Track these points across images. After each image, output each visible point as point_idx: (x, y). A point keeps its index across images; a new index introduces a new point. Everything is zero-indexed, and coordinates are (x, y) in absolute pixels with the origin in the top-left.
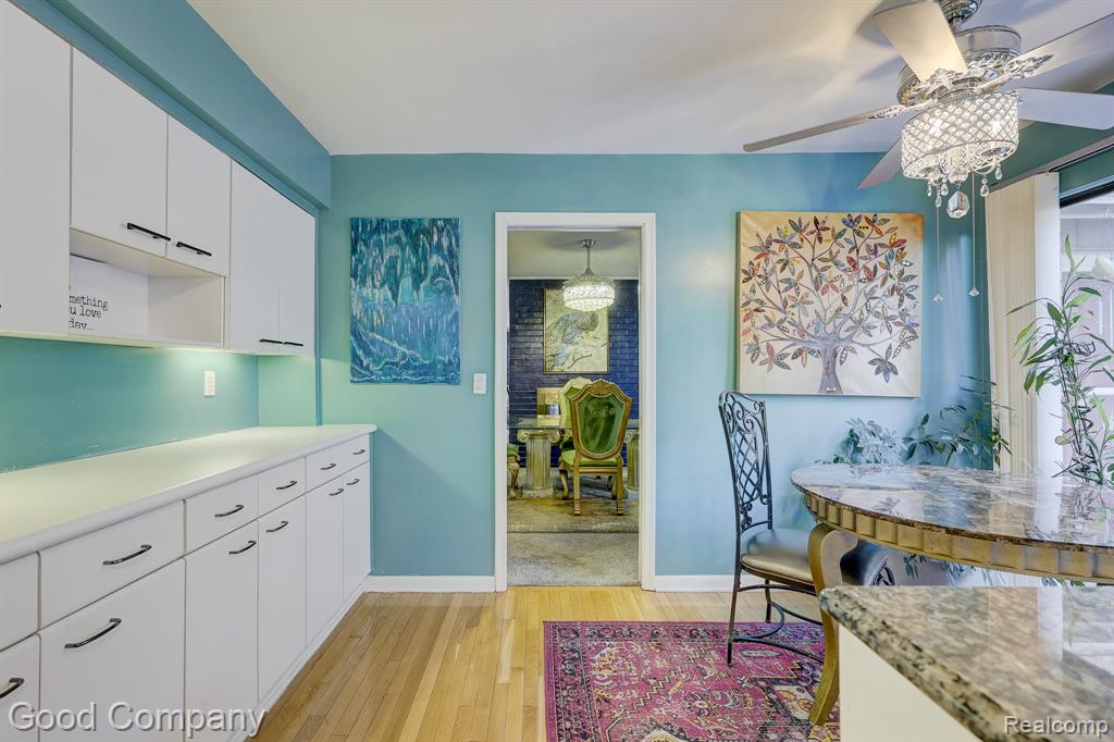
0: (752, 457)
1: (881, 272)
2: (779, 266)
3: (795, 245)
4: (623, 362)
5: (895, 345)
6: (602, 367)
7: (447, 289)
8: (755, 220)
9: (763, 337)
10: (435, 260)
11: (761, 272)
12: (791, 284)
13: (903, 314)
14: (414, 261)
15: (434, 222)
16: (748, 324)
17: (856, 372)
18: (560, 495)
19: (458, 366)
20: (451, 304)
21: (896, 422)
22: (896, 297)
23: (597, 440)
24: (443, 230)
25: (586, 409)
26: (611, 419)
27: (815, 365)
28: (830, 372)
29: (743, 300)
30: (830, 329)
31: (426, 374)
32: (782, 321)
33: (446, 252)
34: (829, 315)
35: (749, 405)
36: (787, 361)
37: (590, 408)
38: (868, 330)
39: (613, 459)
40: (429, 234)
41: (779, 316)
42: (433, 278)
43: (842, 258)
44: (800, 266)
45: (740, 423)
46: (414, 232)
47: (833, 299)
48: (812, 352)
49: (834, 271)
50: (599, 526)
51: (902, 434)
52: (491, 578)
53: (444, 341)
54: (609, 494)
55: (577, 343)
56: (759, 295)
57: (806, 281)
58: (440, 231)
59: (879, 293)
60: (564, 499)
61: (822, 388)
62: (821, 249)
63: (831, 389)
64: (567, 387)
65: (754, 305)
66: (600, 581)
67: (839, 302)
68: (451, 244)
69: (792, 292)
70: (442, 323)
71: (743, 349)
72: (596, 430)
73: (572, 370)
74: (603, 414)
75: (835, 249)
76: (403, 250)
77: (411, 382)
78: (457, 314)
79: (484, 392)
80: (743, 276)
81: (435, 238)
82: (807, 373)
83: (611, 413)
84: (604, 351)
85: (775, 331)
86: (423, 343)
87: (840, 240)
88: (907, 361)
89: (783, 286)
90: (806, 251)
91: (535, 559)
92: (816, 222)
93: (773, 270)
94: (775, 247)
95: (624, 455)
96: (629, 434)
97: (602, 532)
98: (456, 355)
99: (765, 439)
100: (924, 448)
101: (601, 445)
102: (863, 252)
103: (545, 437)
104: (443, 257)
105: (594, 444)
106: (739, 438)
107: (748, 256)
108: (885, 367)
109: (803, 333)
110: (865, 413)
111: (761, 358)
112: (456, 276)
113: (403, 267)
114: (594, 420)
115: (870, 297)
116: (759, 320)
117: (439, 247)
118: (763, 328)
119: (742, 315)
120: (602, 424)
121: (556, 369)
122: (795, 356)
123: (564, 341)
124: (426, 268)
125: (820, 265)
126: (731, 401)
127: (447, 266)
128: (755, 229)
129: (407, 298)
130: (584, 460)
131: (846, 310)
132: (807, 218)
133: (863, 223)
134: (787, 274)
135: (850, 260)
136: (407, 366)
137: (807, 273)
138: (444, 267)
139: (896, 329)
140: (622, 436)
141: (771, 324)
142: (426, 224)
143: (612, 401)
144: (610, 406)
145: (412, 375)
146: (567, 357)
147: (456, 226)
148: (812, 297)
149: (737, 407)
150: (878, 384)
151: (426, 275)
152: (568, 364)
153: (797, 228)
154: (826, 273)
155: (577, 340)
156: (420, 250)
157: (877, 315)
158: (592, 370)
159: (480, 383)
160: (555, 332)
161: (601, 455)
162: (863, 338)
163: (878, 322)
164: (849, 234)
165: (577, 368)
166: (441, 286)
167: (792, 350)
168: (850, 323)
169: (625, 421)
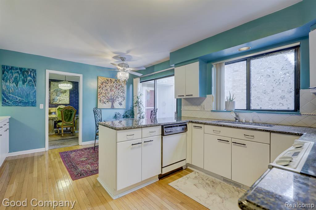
0: (99, 118)
1: (120, 89)
2: (105, 87)
3: (107, 83)
4: (73, 102)
5: (122, 100)
6: (68, 102)
7: (33, 85)
8: (101, 78)
9: (102, 98)
10: (29, 78)
11: (102, 87)
12: (107, 90)
13: (123, 96)
14: (23, 78)
15: (29, 69)
16: (99, 96)
17: (116, 105)
18: (57, 134)
19: (36, 102)
20: (34, 89)
21: (122, 112)
22: (122, 93)
23: (68, 119)
24: (31, 71)
25: (65, 112)
26: (71, 114)
27: (110, 103)
28: (112, 104)
29: (98, 92)
30: (113, 98)
31: (26, 104)
32: (105, 96)
33: (32, 77)
34: (112, 95)
35: (99, 110)
36: (106, 103)
37: (66, 112)
38: (118, 98)
39: (72, 123)
40: (27, 72)
41: (105, 95)
42: (29, 82)
43: (115, 86)
44: (108, 87)
45: (97, 113)
46: (23, 71)
47: (113, 93)
48: (110, 101)
49: (113, 88)
50: (69, 138)
51: (123, 115)
52: (44, 148)
53: (32, 97)
54: (70, 132)
55: (60, 96)
56: (101, 91)
57: (109, 89)
58: (31, 72)
59: (120, 92)
60: (58, 134)
61: (111, 107)
62: (112, 84)
63: (113, 107)
64: (58, 108)
65: (100, 93)
66: (70, 146)
67: (114, 93)
68: (34, 75)
69: (107, 91)
70: (31, 93)
71: (98, 100)
72: (68, 117)
73: (59, 103)
74: (69, 113)
75: (113, 84)
76: (19, 75)
77: (22, 106)
78: (35, 91)
79: (43, 108)
80: (99, 88)
81: (29, 73)
82: (109, 105)
83: (72, 113)
84: (68, 98)
85: (104, 98)
86: (25, 97)
87: (114, 83)
88: (124, 103)
89: (106, 90)
90: (109, 84)
91: (54, 145)
92: (111, 80)
93: (104, 87)
94: (104, 83)
95: (74, 122)
96: (76, 118)
97: (69, 139)
98: (35, 100)
99: (101, 115)
100: (126, 116)
101: (69, 121)
102: (118, 86)
103: (53, 120)
104: (32, 78)
105: (67, 120)
106: (97, 115)
107: (99, 84)
108: (121, 104)
109: (108, 98)
110: (118, 111)
111: (101, 102)
112: (35, 82)
113: (19, 79)
114: (67, 115)
115: (119, 93)
116: (101, 95)
117: (30, 75)
118: (102, 97)
119: (98, 95)
120: (69, 116)
121: (54, 103)
122: (107, 102)
123: (56, 95)
124: (26, 80)
125: (111, 87)
126: (95, 109)
127: (33, 80)
128: (101, 80)
129: (21, 86)
130: (64, 124)
131: (115, 95)
132: (109, 79)
133: (118, 81)
134: (106, 88)
135: (116, 87)
136: (20, 102)
137: (109, 88)
138: (32, 80)
139: (122, 98)
140: (74, 119)
141: (103, 96)
142: (27, 70)
143: (72, 110)
144: (71, 111)
145: (22, 104)
146: (58, 100)
147: (35, 71)
148: (110, 92)
149: (97, 110)
150: (120, 107)
151: (26, 81)
152: (58, 102)
153: (108, 81)
154: (112, 88)
155: (60, 95)
156: (25, 76)
157: (120, 96)
158: (65, 103)
159: (41, 106)
160: (54, 93)
161: (69, 123)
162: (117, 99)
163: (120, 97)
164: (116, 82)
165: (60, 103)
166: (31, 84)
167: (107, 101)
168: (115, 97)
169: (75, 115)
